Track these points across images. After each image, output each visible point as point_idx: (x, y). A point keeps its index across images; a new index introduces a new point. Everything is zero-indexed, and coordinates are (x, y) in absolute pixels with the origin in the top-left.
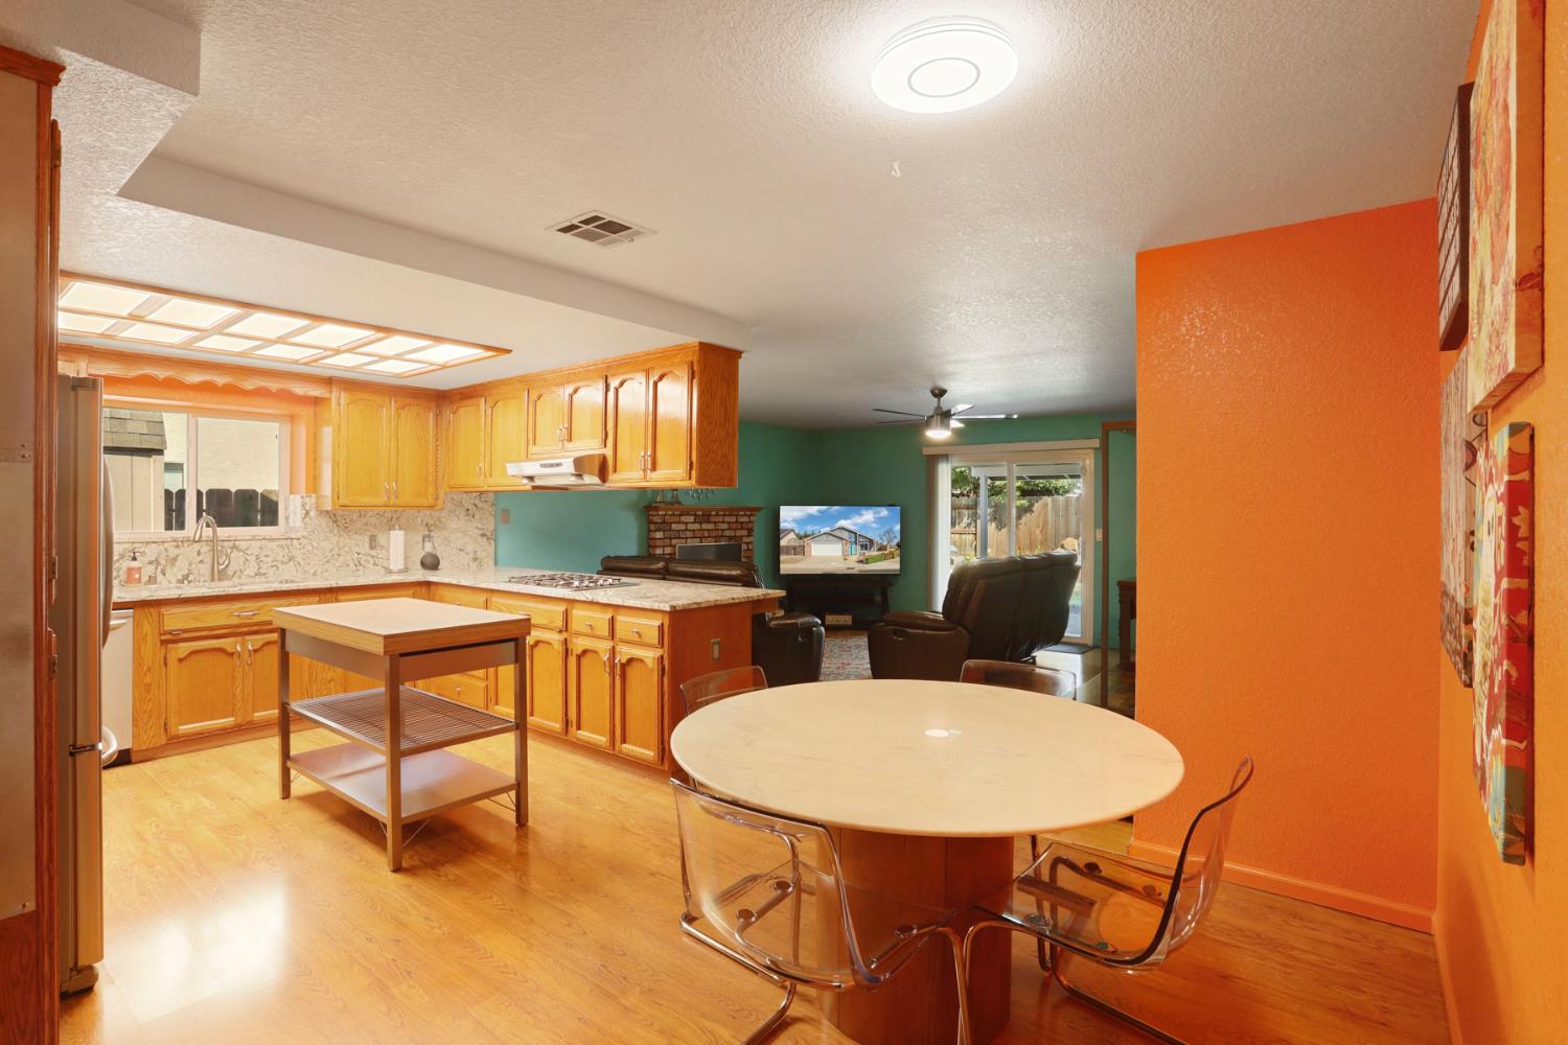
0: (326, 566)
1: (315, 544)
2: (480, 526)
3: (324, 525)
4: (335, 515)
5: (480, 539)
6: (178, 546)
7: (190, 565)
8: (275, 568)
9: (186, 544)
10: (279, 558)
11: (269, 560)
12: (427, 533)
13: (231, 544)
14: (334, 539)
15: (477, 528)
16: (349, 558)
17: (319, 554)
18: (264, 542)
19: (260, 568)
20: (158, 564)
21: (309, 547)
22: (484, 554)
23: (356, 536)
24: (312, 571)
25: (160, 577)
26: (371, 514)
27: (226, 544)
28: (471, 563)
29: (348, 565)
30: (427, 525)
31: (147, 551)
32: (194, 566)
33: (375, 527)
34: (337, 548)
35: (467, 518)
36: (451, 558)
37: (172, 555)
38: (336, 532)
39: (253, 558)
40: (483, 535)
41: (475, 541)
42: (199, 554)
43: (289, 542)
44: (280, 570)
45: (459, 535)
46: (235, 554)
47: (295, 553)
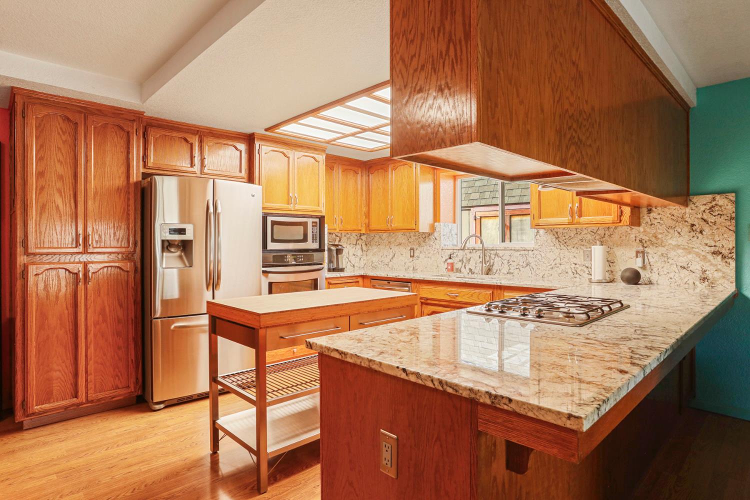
0: (551, 272)
1: (543, 255)
2: (713, 243)
3: (549, 241)
4: (557, 233)
5: (710, 257)
6: (470, 253)
7: (476, 264)
8: (518, 270)
9: (474, 251)
10: (521, 264)
11: (514, 264)
12: (641, 248)
13: (495, 252)
14: (557, 251)
15: (707, 244)
16: (568, 267)
17: (546, 262)
18: (512, 251)
19: (510, 269)
20: (463, 262)
21: (539, 257)
22: (717, 275)
23: (573, 250)
24: (541, 275)
25: (463, 270)
26: (585, 231)
27: (492, 252)
28: (697, 283)
29: (567, 273)
30: (641, 241)
31: (459, 254)
32: (478, 264)
33: (589, 242)
34: (559, 259)
35: (692, 234)
36: (672, 275)
37: (468, 258)
38: (558, 245)
39: (506, 262)
40: (714, 253)
41: (705, 258)
42: (480, 257)
43: (526, 252)
44: (522, 271)
45: (680, 251)
46: (497, 259)
47: (531, 260)
